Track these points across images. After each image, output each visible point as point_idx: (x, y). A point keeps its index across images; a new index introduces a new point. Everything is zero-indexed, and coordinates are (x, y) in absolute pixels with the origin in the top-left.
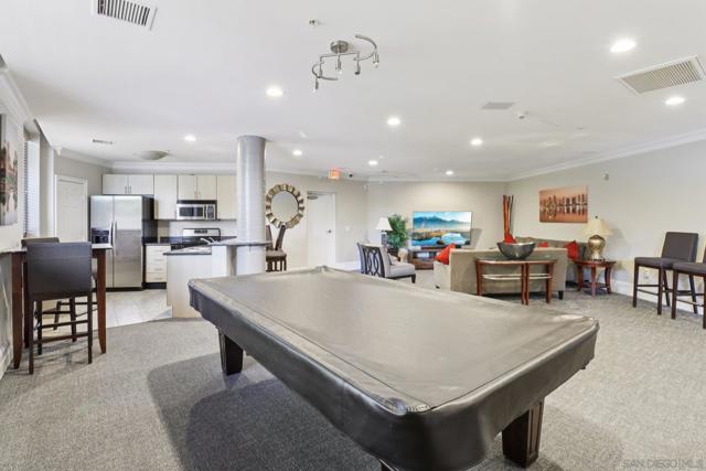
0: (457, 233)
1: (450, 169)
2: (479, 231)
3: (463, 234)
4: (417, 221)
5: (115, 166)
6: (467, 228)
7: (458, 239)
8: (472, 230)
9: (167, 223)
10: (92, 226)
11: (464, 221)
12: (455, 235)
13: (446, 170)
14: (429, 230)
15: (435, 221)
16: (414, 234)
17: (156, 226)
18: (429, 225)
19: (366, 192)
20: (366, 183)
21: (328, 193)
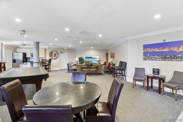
1: (92, 47)
2: (101, 60)
3: (97, 61)
4: (86, 58)
5: (19, 47)
6: (98, 60)
8: (99, 60)
9: (29, 58)
10: (13, 59)
11: (97, 58)
12: (96, 62)
14: (88, 60)
15: (90, 58)
17: (27, 59)
19: (76, 52)
20: (76, 50)
21: (66, 52)
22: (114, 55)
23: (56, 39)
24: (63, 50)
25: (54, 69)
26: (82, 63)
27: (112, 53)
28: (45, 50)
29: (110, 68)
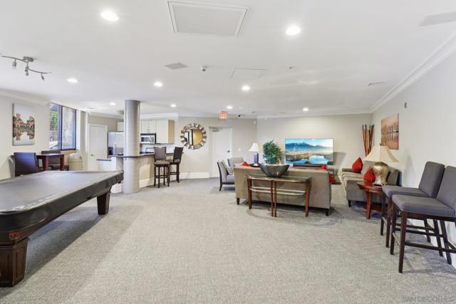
0: (321, 155)
1: (306, 106)
2: (343, 154)
3: (325, 156)
4: (289, 146)
5: (119, 118)
6: (331, 152)
7: (322, 160)
8: (335, 153)
10: (110, 146)
11: (327, 146)
13: (302, 108)
14: (299, 153)
15: (304, 146)
16: (287, 156)
18: (299, 149)
19: (256, 125)
20: (256, 120)
21: (226, 128)
22: (394, 135)
23: (158, 84)
24: (218, 123)
25: (193, 176)
26: (274, 161)
27: (389, 123)
28: (171, 123)
29: (373, 189)
